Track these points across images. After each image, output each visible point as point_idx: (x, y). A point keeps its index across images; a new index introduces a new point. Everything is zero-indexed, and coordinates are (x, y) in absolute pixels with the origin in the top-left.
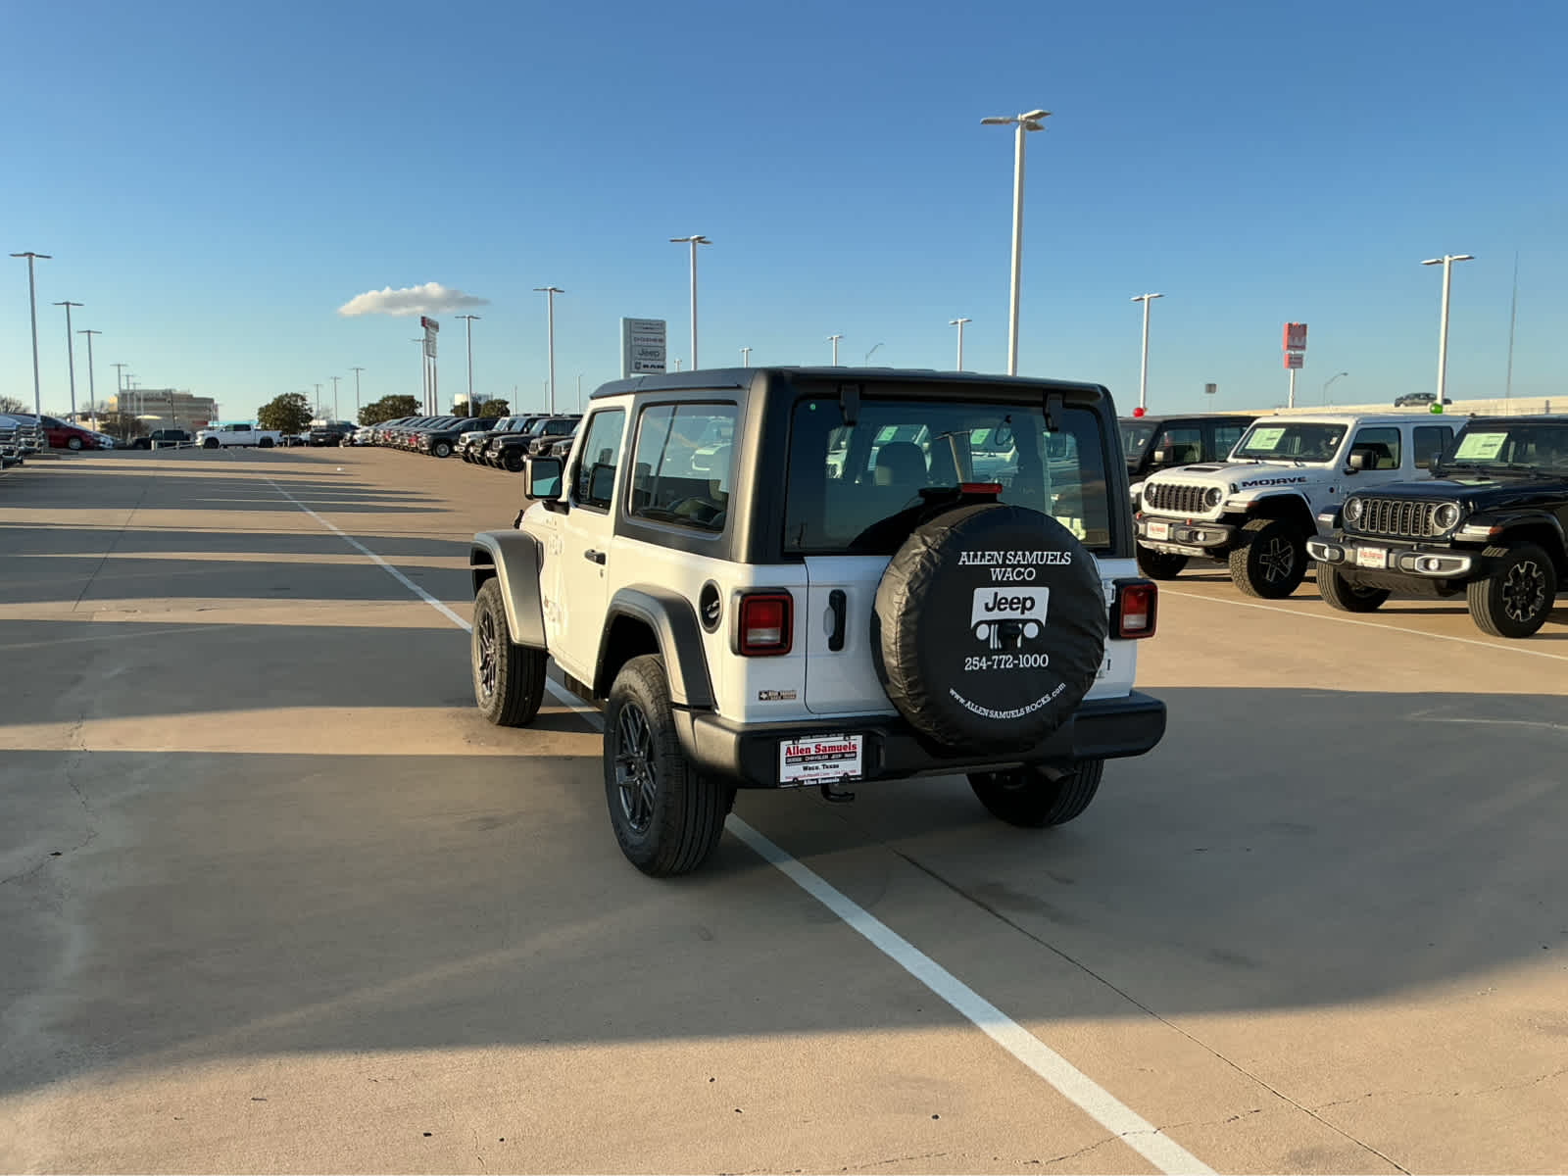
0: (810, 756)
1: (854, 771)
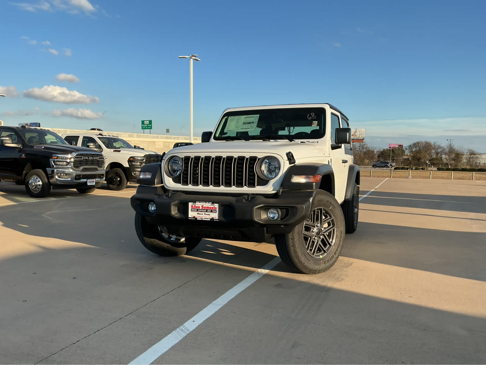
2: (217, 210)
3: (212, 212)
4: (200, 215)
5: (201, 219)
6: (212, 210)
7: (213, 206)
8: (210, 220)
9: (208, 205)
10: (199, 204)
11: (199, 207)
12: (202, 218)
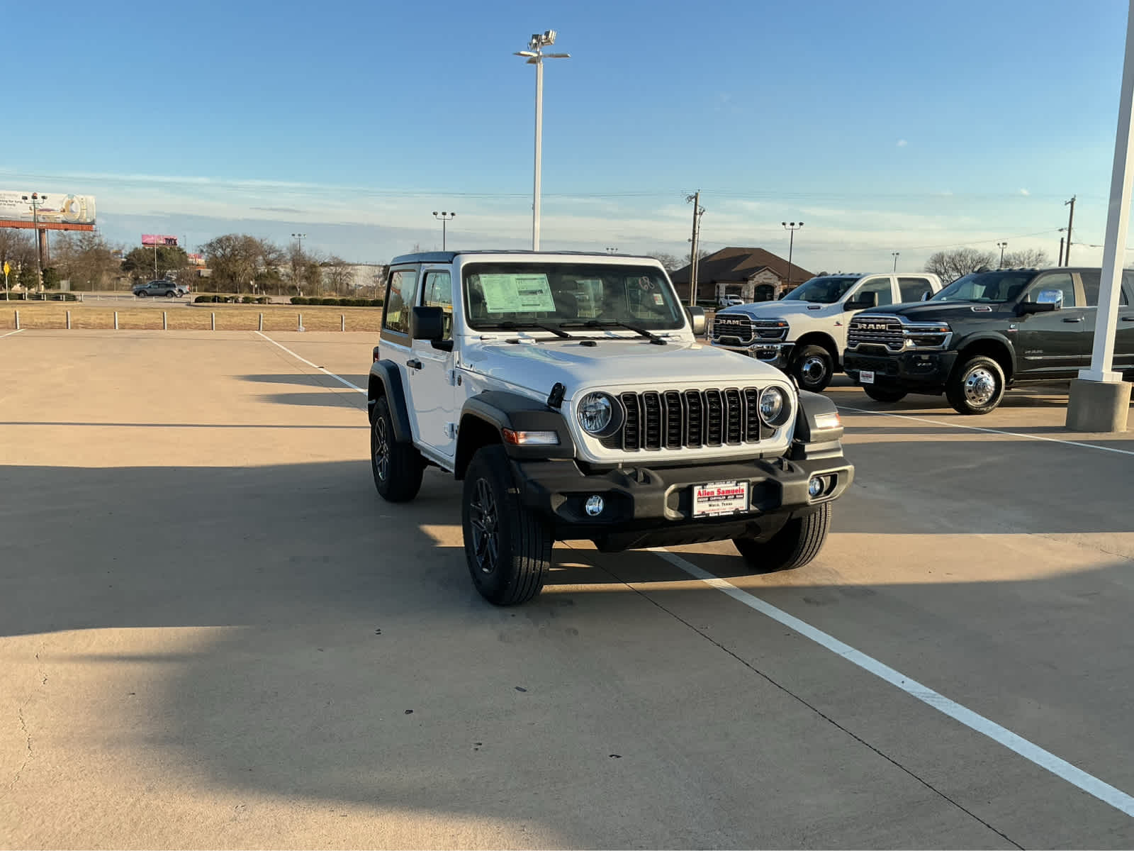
2: (745, 493)
3: (735, 498)
4: (715, 508)
5: (717, 515)
6: (735, 496)
7: (737, 488)
8: (732, 513)
9: (729, 486)
10: (712, 488)
11: (713, 492)
12: (718, 513)
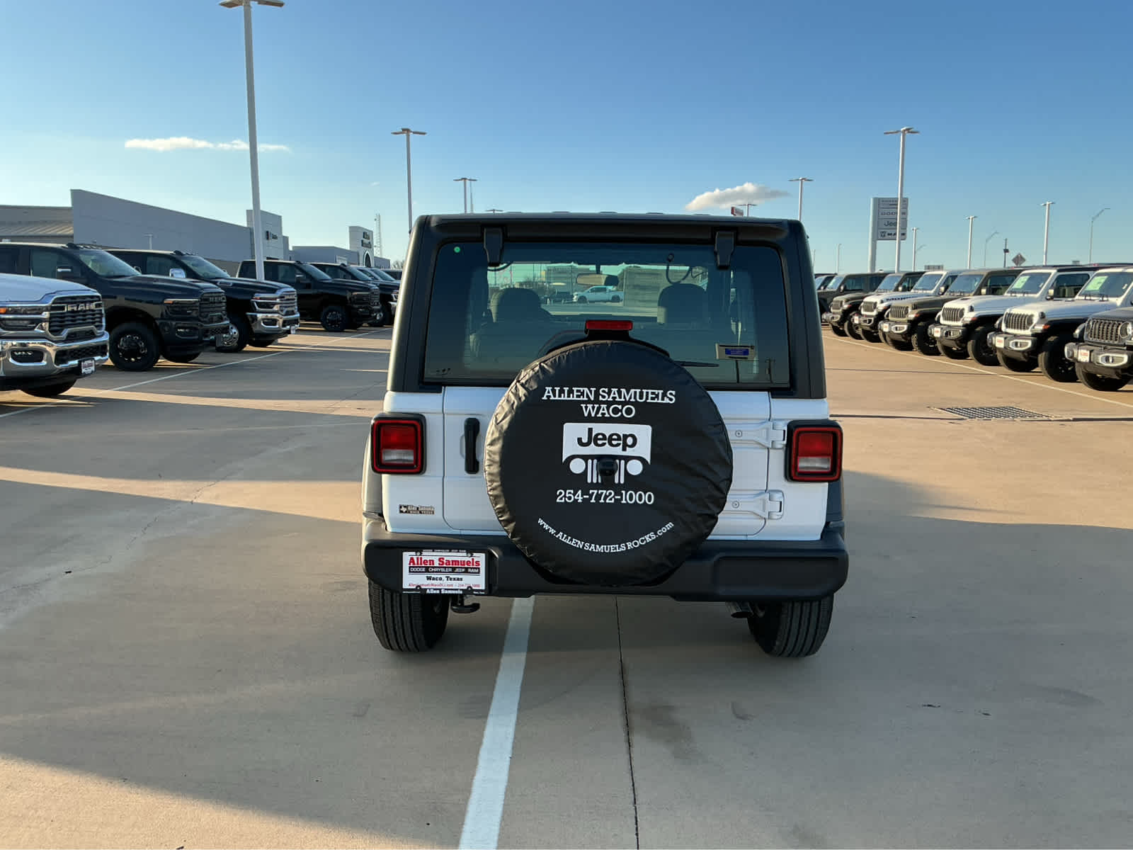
0: (433, 567)
1: (478, 586)
